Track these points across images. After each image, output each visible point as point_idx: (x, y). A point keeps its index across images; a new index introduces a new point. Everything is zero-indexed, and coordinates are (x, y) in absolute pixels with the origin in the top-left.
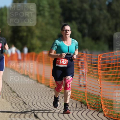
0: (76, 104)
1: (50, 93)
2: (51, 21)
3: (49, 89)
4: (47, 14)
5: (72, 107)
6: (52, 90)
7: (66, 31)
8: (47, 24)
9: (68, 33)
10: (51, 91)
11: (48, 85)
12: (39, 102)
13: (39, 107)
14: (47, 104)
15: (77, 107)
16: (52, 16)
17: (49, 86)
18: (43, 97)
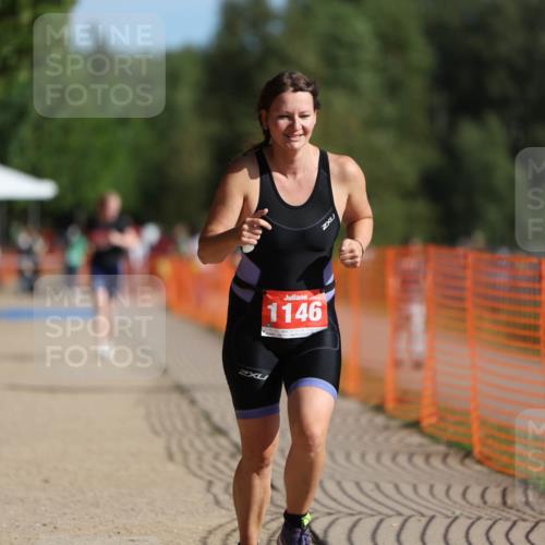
0: (500, 489)
1: (380, 438)
2: (389, 110)
4: (367, 80)
5: (485, 503)
10: (386, 428)
11: (374, 401)
12: (332, 477)
13: (334, 500)
14: (368, 487)
15: (504, 503)
17: (379, 408)
18: (355, 458)
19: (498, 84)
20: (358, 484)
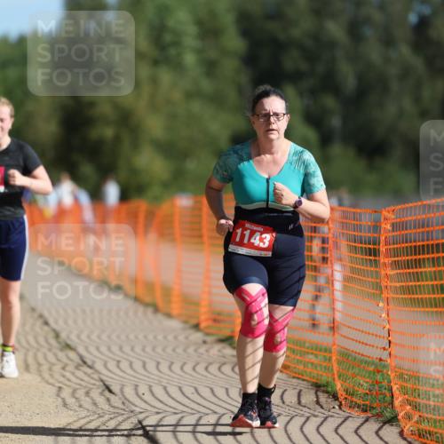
0: (297, 391)
1: (202, 350)
2: (206, 85)
3: (198, 336)
4: (190, 59)
5: (283, 403)
6: (209, 339)
7: (268, 116)
8: (190, 95)
9: (274, 126)
10: (205, 342)
11: (194, 321)
12: (160, 383)
13: (161, 402)
14: (189, 391)
15: (299, 403)
16: (210, 67)
17: (196, 327)
18: (176, 368)
19: (291, 61)
20: (180, 389)
